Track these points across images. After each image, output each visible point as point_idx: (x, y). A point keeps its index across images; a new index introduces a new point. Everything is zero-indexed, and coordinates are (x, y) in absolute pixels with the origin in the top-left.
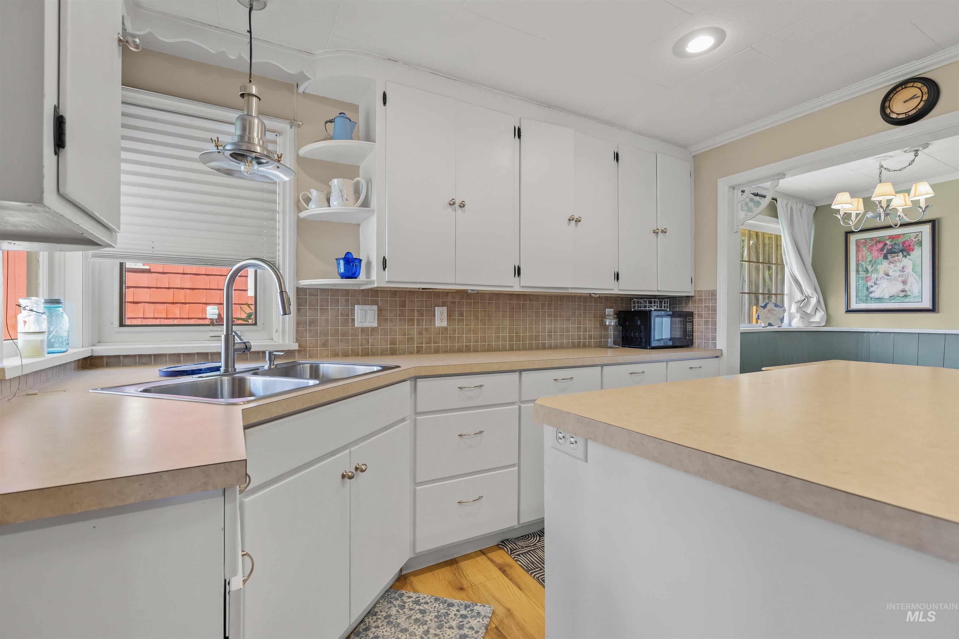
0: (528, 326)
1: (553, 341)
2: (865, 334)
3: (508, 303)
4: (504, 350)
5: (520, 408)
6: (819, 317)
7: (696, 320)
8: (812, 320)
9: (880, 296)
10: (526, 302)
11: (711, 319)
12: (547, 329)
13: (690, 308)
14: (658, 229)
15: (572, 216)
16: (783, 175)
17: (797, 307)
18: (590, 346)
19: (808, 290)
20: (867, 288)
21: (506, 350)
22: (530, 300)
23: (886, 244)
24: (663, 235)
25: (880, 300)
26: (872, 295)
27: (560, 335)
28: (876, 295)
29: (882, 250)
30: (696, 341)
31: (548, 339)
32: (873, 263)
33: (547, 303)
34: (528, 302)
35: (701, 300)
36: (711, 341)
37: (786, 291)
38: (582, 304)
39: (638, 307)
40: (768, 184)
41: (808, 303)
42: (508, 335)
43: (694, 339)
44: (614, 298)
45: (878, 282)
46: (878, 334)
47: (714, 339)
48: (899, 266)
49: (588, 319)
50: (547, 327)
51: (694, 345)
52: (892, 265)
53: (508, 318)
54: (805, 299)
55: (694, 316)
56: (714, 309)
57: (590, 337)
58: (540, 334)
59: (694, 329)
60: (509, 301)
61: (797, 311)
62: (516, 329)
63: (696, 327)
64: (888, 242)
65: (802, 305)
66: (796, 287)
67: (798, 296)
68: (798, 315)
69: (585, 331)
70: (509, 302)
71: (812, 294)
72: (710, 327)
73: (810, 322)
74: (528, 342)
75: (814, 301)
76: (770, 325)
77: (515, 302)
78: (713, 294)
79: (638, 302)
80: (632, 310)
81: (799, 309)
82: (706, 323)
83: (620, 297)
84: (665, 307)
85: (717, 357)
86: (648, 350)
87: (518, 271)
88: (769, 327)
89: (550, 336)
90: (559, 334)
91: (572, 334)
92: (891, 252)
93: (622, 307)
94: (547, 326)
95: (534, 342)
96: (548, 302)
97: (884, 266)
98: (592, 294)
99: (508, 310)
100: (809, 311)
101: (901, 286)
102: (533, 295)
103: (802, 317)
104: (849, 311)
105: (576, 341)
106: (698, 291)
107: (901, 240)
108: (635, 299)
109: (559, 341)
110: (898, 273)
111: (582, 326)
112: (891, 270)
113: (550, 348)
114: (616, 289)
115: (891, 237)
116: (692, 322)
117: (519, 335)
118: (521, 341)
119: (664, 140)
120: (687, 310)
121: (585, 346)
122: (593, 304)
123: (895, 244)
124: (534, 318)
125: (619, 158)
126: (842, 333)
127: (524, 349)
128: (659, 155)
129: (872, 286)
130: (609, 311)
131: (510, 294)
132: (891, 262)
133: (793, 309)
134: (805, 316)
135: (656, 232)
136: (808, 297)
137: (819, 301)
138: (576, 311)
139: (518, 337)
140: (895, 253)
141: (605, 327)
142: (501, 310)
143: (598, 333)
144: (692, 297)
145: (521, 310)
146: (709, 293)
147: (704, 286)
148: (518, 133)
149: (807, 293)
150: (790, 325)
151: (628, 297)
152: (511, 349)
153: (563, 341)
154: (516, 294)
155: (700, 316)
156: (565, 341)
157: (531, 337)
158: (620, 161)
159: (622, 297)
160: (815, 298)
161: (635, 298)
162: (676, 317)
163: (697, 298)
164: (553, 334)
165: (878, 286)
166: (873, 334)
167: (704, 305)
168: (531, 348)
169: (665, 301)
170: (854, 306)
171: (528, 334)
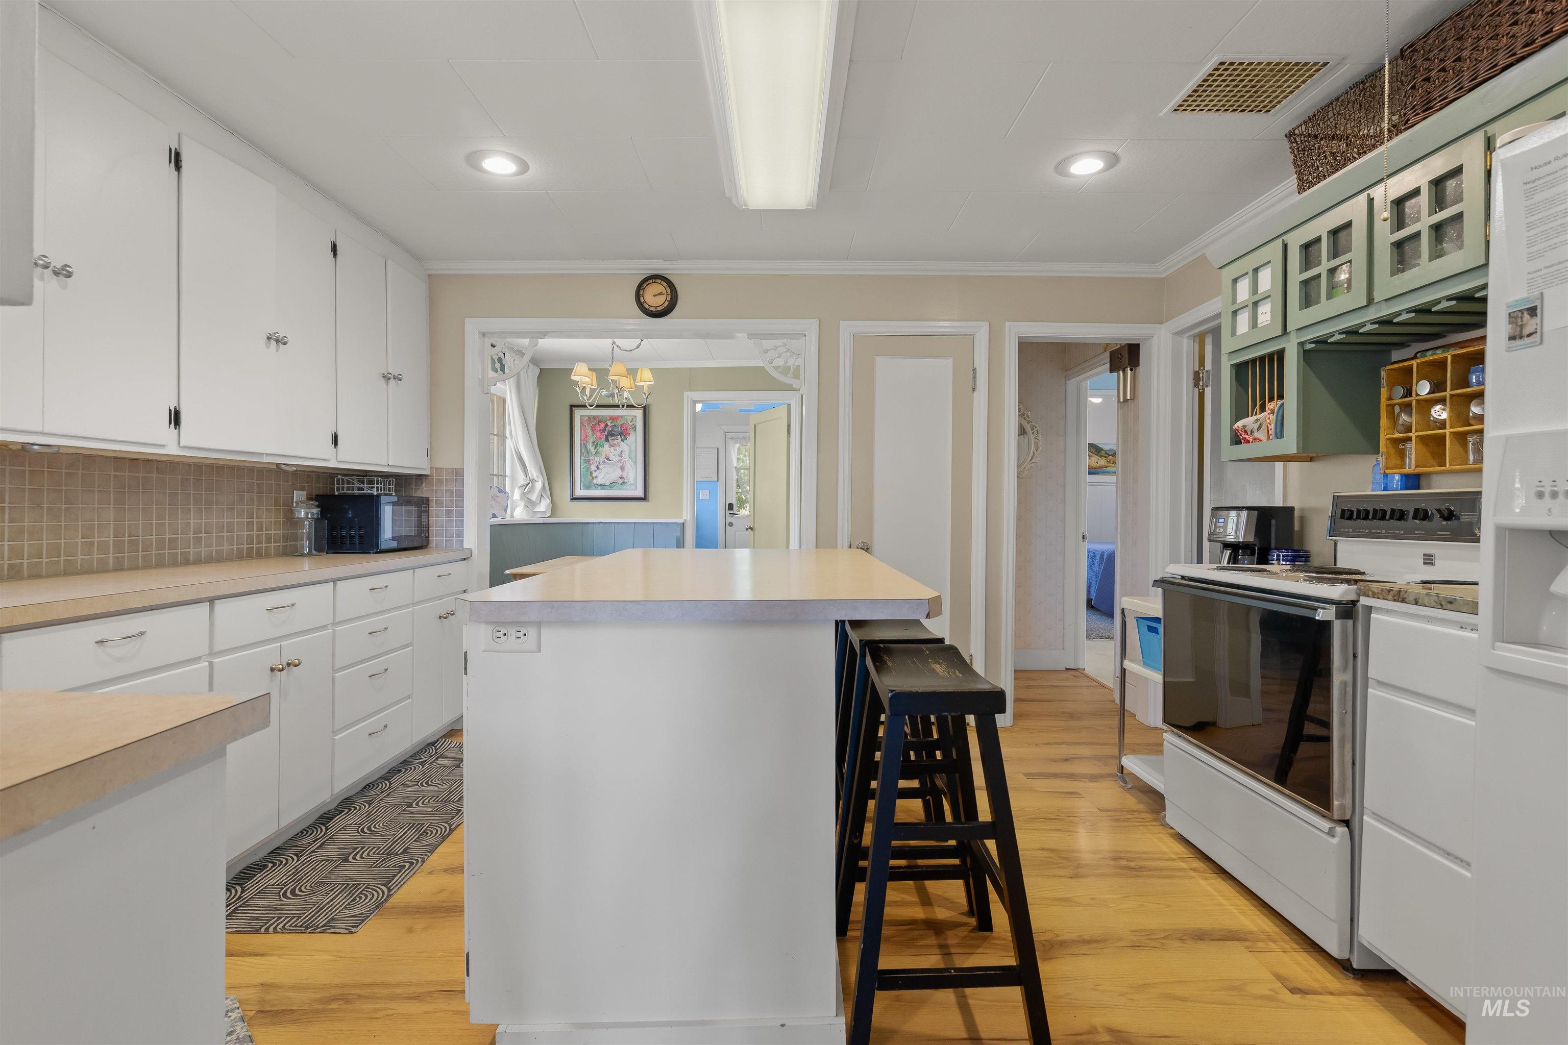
0: (154, 522)
1: (203, 549)
2: (589, 525)
3: (112, 476)
4: (102, 569)
5: (211, 664)
6: (544, 506)
7: (433, 509)
8: (537, 509)
9: (602, 483)
10: (151, 475)
11: (455, 508)
12: (192, 527)
13: (423, 492)
14: (389, 373)
15: (274, 333)
16: (543, 335)
17: (521, 494)
18: (268, 556)
19: (533, 472)
20: (591, 473)
21: (106, 571)
22: (159, 470)
23: (607, 425)
24: (396, 383)
25: (602, 486)
26: (595, 481)
27: (217, 537)
28: (599, 481)
29: (604, 430)
30: (433, 540)
31: (193, 545)
32: (596, 445)
33: (192, 477)
34: (155, 475)
35: (440, 482)
36: (455, 539)
37: (508, 473)
38: (255, 481)
39: (348, 489)
40: (526, 342)
41: (532, 489)
42: (111, 539)
43: (430, 536)
44: (306, 473)
45: (600, 467)
46: (601, 524)
47: (460, 534)
48: (619, 449)
49: (264, 507)
50: (192, 524)
51: (430, 545)
52: (612, 448)
53: (112, 506)
54: (529, 483)
55: (431, 504)
56: (460, 494)
57: (269, 540)
58: (180, 536)
59: (430, 523)
60: (115, 470)
61: (521, 499)
62: (129, 527)
63: (433, 520)
64: (609, 423)
65: (526, 490)
66: (520, 466)
67: (522, 479)
68: (522, 504)
69: (260, 529)
70: (115, 473)
71: (537, 476)
72: (455, 519)
73: (534, 512)
74: (154, 552)
75: (539, 485)
76: (494, 516)
77: (127, 474)
78: (459, 474)
79: (348, 482)
80: (336, 493)
81: (524, 496)
82: (449, 513)
83: (316, 472)
84: (389, 491)
85: (465, 559)
86: (372, 555)
87: (176, 418)
88: (493, 520)
89: (198, 540)
90: (214, 534)
91: (238, 536)
92: (611, 434)
93: (320, 488)
94: (192, 521)
95: (167, 551)
96: (194, 476)
97: (606, 449)
98: (283, 466)
99: (111, 489)
100: (534, 497)
101: (619, 473)
102: (165, 462)
103: (526, 506)
104: (574, 499)
105: (245, 546)
106: (436, 468)
107: (619, 422)
108: (339, 476)
109: (214, 548)
110: (618, 458)
111: (255, 520)
112: (611, 454)
113: (198, 562)
114: (330, 459)
115: (613, 418)
116: (428, 512)
117: (136, 539)
118: (140, 550)
119: (396, 242)
120: (418, 494)
121: (259, 555)
122: (273, 482)
123: (615, 425)
124: (167, 506)
125: (338, 252)
126: (568, 525)
127: (147, 566)
128: (389, 262)
129: (595, 471)
130: (299, 495)
131: (115, 458)
132: (611, 446)
133: (517, 495)
134: (530, 504)
135: (386, 377)
136: (532, 481)
137: (544, 487)
138: (246, 494)
139: (134, 543)
140: (615, 436)
141: (291, 521)
142: (96, 489)
143: (281, 532)
144: (426, 476)
145: (141, 490)
146: (453, 471)
147: (446, 462)
148: (176, 160)
149: (532, 475)
150: (512, 516)
151: (326, 473)
152: (119, 568)
153: (221, 548)
154: (130, 459)
155: (439, 503)
156: (225, 548)
157: (161, 544)
158: (339, 256)
159: (318, 472)
160: (540, 481)
161: (340, 474)
162: (401, 505)
163: (435, 478)
164: (203, 535)
165: (600, 471)
166: (597, 525)
167: (444, 488)
168: (160, 564)
169: (390, 481)
170: (579, 493)
171: (154, 537)
